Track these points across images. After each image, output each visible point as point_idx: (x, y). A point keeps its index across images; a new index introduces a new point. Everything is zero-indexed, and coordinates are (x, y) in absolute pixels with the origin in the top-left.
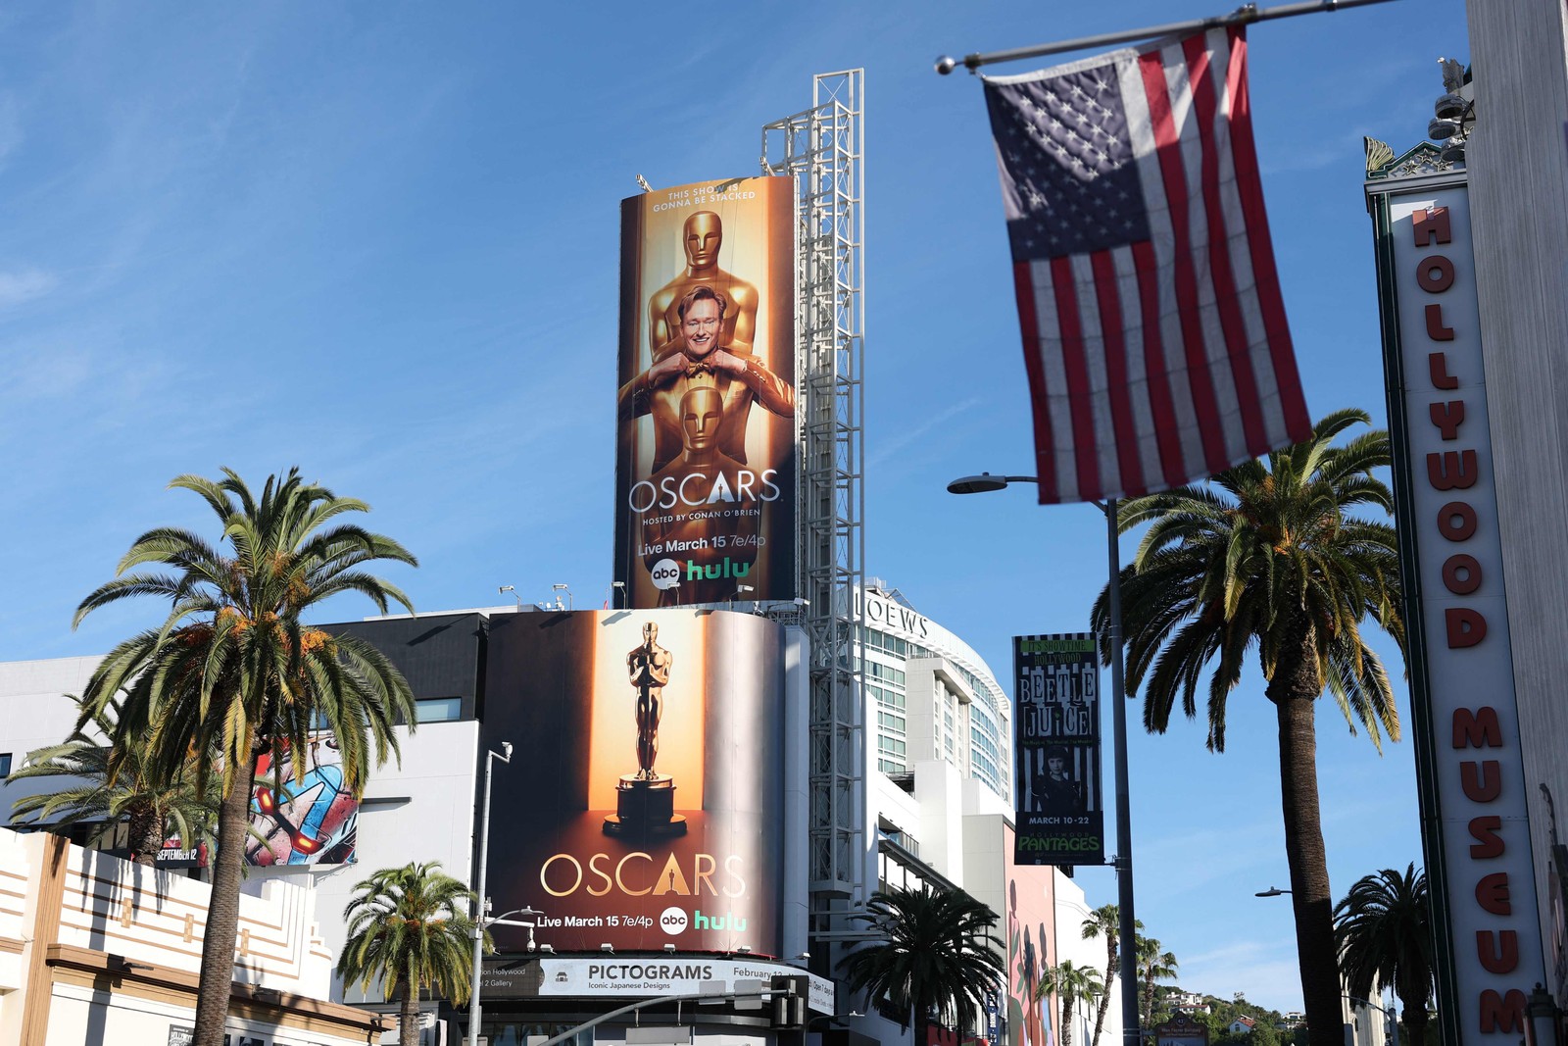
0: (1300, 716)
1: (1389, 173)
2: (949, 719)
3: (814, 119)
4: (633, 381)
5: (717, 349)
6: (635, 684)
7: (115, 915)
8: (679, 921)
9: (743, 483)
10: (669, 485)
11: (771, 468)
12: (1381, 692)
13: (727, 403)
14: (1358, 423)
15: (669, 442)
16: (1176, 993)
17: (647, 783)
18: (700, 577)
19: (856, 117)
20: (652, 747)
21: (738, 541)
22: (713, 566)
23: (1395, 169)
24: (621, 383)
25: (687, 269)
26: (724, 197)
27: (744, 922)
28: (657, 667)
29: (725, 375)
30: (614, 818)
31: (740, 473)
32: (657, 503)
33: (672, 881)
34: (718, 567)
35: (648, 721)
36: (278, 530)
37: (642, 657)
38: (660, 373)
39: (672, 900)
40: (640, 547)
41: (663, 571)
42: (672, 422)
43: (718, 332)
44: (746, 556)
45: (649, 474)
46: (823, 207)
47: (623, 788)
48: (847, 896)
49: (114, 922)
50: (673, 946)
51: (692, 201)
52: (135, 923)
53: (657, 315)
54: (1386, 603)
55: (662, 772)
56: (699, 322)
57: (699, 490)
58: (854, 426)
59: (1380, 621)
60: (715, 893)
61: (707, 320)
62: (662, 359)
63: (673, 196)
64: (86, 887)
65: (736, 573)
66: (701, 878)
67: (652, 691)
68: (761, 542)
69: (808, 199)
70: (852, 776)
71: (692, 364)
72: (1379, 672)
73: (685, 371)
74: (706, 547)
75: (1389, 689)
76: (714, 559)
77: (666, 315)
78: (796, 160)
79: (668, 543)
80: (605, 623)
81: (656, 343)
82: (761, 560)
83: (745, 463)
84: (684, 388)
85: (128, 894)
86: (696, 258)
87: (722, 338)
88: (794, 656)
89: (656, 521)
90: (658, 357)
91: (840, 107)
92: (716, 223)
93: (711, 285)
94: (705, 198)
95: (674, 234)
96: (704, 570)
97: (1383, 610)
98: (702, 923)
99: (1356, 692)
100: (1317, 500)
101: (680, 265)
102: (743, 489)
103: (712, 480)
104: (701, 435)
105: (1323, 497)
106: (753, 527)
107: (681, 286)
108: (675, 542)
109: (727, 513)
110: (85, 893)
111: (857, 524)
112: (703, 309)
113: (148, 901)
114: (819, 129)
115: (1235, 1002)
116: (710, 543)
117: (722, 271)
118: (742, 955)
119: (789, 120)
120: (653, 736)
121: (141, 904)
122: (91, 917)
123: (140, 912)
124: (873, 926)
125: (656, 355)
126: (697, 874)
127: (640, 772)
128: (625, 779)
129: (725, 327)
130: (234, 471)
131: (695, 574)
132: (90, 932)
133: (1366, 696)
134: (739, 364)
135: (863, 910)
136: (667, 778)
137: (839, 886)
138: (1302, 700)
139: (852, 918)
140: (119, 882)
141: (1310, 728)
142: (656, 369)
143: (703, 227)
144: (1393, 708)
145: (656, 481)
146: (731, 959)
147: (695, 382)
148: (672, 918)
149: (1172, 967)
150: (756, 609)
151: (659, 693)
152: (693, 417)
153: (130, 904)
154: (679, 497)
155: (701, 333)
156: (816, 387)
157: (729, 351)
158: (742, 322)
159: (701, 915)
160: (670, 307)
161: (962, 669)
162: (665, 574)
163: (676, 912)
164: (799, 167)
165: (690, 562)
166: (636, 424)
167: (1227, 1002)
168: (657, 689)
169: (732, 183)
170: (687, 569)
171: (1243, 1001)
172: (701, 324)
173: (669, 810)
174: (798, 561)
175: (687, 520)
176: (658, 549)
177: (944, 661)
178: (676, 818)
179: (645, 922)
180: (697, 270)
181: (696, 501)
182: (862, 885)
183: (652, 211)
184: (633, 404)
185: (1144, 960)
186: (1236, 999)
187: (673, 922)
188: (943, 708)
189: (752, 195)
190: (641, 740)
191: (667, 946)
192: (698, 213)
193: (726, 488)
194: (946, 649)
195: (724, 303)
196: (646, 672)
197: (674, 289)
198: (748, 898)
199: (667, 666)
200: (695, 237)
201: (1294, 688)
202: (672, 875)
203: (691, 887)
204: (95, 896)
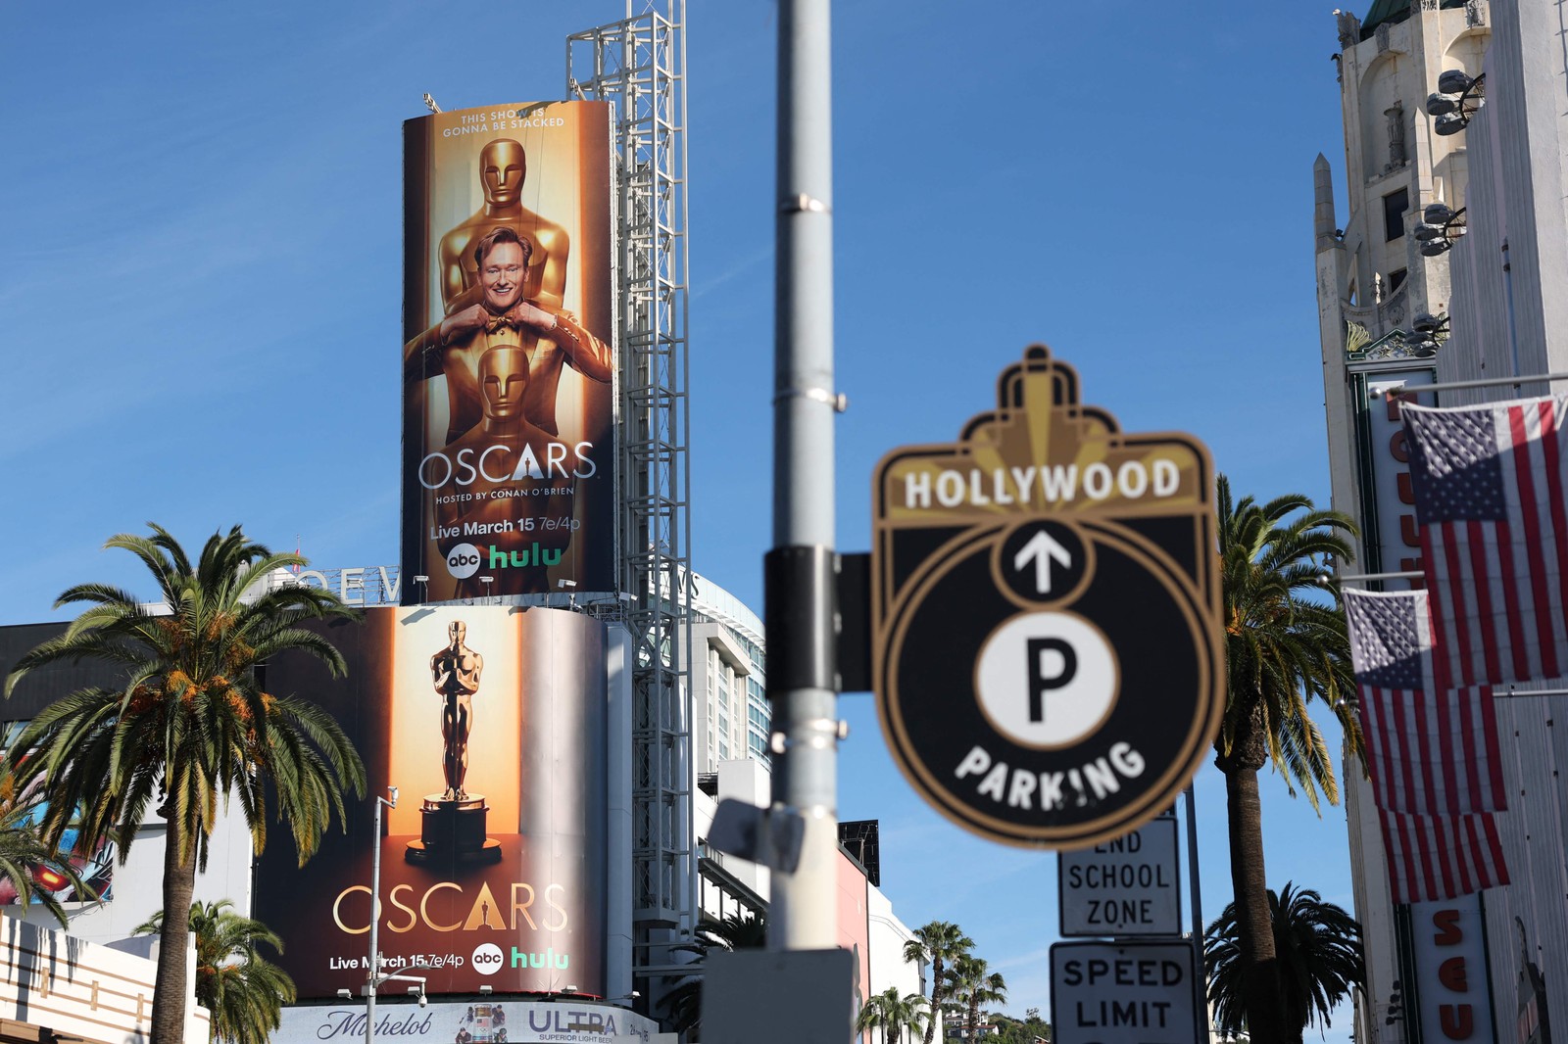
0: (1247, 785)
1: (1367, 355)
2: (724, 695)
3: (628, 31)
4: (423, 335)
5: (522, 301)
6: (441, 691)
7: (36, 986)
8: (493, 959)
9: (554, 457)
10: (467, 458)
11: (586, 440)
12: (1319, 760)
13: (534, 364)
14: (1301, 507)
15: (467, 407)
16: (957, 1012)
17: (456, 804)
18: (504, 565)
19: (677, 30)
20: (461, 763)
21: (548, 524)
22: (520, 552)
23: (1372, 352)
24: (407, 337)
25: (485, 206)
26: (527, 122)
27: (566, 957)
28: (465, 672)
29: (531, 332)
30: (418, 844)
31: (550, 445)
32: (452, 479)
33: (485, 914)
34: (525, 553)
35: (456, 733)
36: (220, 590)
37: (449, 661)
38: (455, 328)
39: (485, 935)
40: (433, 529)
41: (461, 557)
42: (469, 385)
43: (523, 282)
44: (558, 540)
45: (443, 445)
46: (639, 135)
47: (428, 810)
48: (673, 925)
49: (35, 992)
50: (489, 988)
51: (490, 127)
52: (51, 993)
53: (450, 259)
54: (1333, 686)
55: (473, 790)
56: (499, 270)
57: (503, 464)
58: (678, 391)
59: (1329, 703)
60: (533, 927)
61: (509, 268)
62: (457, 311)
63: (466, 119)
64: (11, 959)
65: (546, 561)
66: (518, 910)
67: (460, 699)
68: (575, 525)
69: (624, 126)
70: (678, 790)
71: (492, 318)
72: (1318, 740)
73: (484, 326)
74: (511, 530)
75: (1327, 757)
76: (521, 545)
77: (460, 260)
78: (607, 79)
79: (467, 525)
80: (405, 622)
81: (448, 292)
82: (575, 545)
83: (555, 432)
84: (483, 345)
85: (46, 963)
86: (496, 194)
87: (527, 288)
88: (617, 661)
89: (450, 499)
90: (451, 308)
91: (658, 19)
92: (519, 154)
93: (514, 227)
94: (506, 123)
95: (469, 165)
96: (509, 557)
97: (1331, 692)
98: (519, 961)
99: (1296, 759)
100: (1268, 587)
101: (477, 202)
102: (554, 464)
103: (517, 453)
104: (503, 400)
105: (1276, 585)
106: (565, 507)
107: (478, 226)
108: (475, 524)
109: (536, 492)
110: (10, 964)
111: (682, 504)
112: (505, 254)
113: (62, 969)
114: (633, 42)
115: (1029, 1021)
116: (516, 526)
117: (527, 211)
118: (566, 996)
119: (599, 31)
120: (462, 751)
121: (57, 973)
122: (16, 989)
123: (56, 981)
124: (701, 959)
125: (449, 306)
126: (514, 905)
127: (447, 792)
128: (430, 800)
129: (531, 276)
130: (161, 526)
131: (498, 561)
132: (16, 1005)
133: (1305, 762)
134: (548, 319)
135: (690, 939)
136: (480, 798)
137: (665, 914)
138: (1249, 770)
139: (673, 950)
140: (39, 951)
141: (1256, 796)
142: (450, 322)
143: (503, 157)
144: (1331, 774)
145: (452, 453)
146: (553, 1001)
147: (496, 340)
148: (485, 956)
149: (999, 991)
150: (572, 603)
151: (469, 701)
152: (495, 379)
153: (47, 973)
154: (480, 472)
155: (503, 282)
156: (634, 346)
157: (536, 304)
158: (550, 270)
159: (518, 952)
160: (466, 251)
161: (738, 635)
162: (463, 561)
163: (490, 949)
164: (610, 86)
165: (493, 548)
166: (427, 384)
167: (1018, 1021)
168: (466, 697)
169: (536, 107)
170: (489, 555)
171: (1038, 1019)
172: (503, 271)
173: (481, 834)
174: (617, 546)
175: (489, 499)
176: (455, 532)
177: (720, 626)
178: (489, 843)
179: (455, 961)
180: (497, 208)
181: (499, 477)
182: (689, 913)
183: (442, 137)
184: (424, 361)
185: (968, 983)
186: (1029, 1017)
187: (487, 960)
188: (718, 682)
189: (560, 122)
190: (448, 755)
191: (483, 988)
192: (497, 141)
193: (534, 465)
194: (720, 612)
195: (530, 248)
196: (453, 677)
197: (470, 230)
198: (570, 931)
199: (477, 671)
200: (494, 169)
201: (1242, 759)
202: (485, 908)
203: (507, 921)
204: (19, 967)
